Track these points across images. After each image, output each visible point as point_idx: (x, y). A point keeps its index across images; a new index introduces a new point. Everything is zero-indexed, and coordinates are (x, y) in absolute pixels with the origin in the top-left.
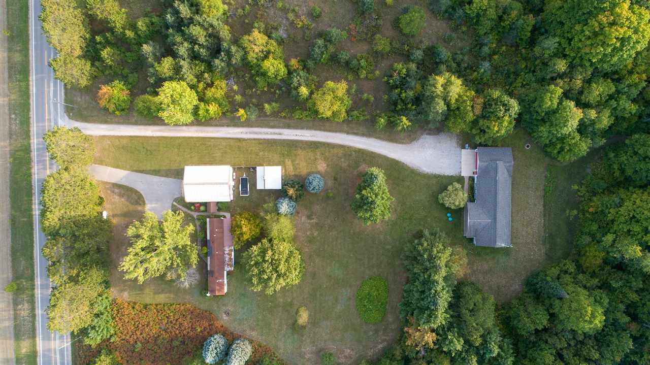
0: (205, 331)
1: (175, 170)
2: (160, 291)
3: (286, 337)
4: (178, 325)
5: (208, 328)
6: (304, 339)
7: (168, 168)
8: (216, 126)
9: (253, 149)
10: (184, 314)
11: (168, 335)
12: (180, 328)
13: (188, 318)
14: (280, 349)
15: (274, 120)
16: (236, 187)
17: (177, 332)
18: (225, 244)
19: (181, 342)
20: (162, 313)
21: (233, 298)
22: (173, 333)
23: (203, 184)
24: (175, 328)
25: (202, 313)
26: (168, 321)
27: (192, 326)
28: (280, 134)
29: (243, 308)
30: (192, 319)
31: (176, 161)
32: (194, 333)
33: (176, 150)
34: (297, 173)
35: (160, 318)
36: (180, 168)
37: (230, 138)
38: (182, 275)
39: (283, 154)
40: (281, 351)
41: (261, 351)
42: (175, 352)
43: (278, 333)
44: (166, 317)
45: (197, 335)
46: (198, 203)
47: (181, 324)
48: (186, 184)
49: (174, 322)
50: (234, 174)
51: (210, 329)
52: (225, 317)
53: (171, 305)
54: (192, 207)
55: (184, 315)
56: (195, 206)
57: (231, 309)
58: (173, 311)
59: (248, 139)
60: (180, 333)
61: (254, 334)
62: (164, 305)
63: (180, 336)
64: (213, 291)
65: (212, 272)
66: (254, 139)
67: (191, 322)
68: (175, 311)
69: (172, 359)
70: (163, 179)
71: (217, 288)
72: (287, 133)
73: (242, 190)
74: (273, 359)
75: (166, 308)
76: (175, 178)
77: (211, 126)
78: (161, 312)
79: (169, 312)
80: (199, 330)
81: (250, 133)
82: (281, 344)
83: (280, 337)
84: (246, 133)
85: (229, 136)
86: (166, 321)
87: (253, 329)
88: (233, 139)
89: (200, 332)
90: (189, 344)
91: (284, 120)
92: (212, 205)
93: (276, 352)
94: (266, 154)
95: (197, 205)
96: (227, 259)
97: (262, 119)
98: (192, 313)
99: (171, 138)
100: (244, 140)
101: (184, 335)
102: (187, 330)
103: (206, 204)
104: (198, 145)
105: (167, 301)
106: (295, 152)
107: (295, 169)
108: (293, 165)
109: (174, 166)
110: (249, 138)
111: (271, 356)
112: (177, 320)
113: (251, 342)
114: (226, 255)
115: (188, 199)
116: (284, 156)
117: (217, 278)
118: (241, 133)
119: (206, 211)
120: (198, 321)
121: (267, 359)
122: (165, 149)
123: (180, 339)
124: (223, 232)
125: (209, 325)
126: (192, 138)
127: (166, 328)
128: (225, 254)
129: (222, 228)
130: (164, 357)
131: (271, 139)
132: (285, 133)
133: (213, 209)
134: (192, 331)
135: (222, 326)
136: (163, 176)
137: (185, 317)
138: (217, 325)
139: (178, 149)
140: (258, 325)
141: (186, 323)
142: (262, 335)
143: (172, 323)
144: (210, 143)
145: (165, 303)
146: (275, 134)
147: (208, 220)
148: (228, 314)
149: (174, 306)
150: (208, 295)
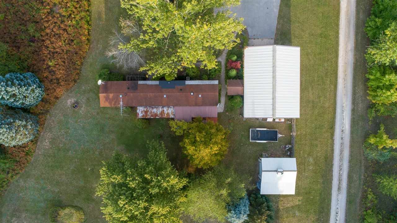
0: (50, 72)
1: (290, 30)
2: (109, 5)
3: (43, 192)
4: (58, 32)
5: (54, 77)
6: (39, 216)
7: (293, 19)
8: (354, 93)
9: (319, 149)
10: (75, 42)
11: (44, 17)
12: (54, 36)
13: (68, 47)
14: (25, 181)
15: (360, 179)
16: (263, 122)
17: (48, 31)
18: (177, 108)
19: (34, 37)
20: (76, 8)
21: (98, 114)
22: (46, 25)
23: (274, 77)
24: (54, 26)
25: (76, 69)
26: (64, 16)
27: (57, 52)
28: (339, 189)
29: (83, 128)
30: (67, 53)
31: (303, 31)
32: (46, 56)
33: (319, 32)
34: (280, 213)
35: (68, 5)
36: (293, 37)
37: (335, 113)
38: (129, 46)
39: (310, 193)
40: (22, 183)
41: (21, 155)
42: (18, 26)
43: (48, 179)
44: (71, 14)
45: (44, 60)
46: (242, 66)
47: (60, 37)
48: (274, 51)
49: (62, 26)
50: (283, 120)
51: (51, 80)
52: (70, 101)
53: (88, 22)
54: (235, 58)
55: (72, 41)
56: (236, 61)
57: (82, 110)
58: (78, 24)
59: (333, 140)
60: (47, 34)
61: (45, 143)
62: (88, 11)
63: (42, 35)
64: (105, 89)
65: (135, 88)
66: (333, 150)
67: (63, 51)
68: (78, 27)
69: (8, 22)
70: (276, 11)
71: (111, 95)
72: (339, 199)
73: (258, 131)
74: (8, 173)
75: (83, 14)
76: (277, 29)
77: (355, 85)
78: (78, 6)
79: (78, 17)
80: (50, 64)
81: (342, 144)
82: (31, 183)
83: (42, 182)
84: (342, 138)
85: (338, 111)
86: (64, 14)
87: (53, 141)
88: (334, 118)
89: (47, 64)
90: (30, 48)
91: (360, 195)
92: (240, 88)
93: (18, 176)
94: (311, 168)
95: (239, 66)
96: (155, 110)
97: (363, 162)
98: (76, 53)
99: (337, 25)
100: (332, 135)
101: (43, 41)
102: (50, 46)
103: (240, 77)
104: (326, 65)
105: (94, 15)
106: (312, 211)
107: (287, 210)
108: (292, 207)
109: (295, 29)
110: (335, 142)
111: (14, 170)
112: (65, 30)
113: (34, 141)
114: (161, 110)
115: (248, 52)
116: (306, 193)
117: (125, 95)
118: (342, 131)
119: (228, 77)
120: (64, 62)
121: (8, 165)
122: (321, 15)
123: (37, 35)
124: (196, 105)
125: (58, 79)
126: (337, 56)
127: (55, 14)
128: (163, 107)
129: (204, 104)
130: (12, 11)
131: (332, 176)
132: (340, 197)
133: (232, 90)
134: (49, 54)
135: (57, 98)
136: (280, 11)
137: (70, 42)
138: (58, 90)
139: (321, 34)
140: (59, 150)
141: (60, 44)
142: (45, 156)
143: (61, 23)
144: (328, 82)
145: (90, 13)
146: (340, 180)
147: (216, 82)
148: (75, 105)
149: (86, 26)
150: (100, 82)
